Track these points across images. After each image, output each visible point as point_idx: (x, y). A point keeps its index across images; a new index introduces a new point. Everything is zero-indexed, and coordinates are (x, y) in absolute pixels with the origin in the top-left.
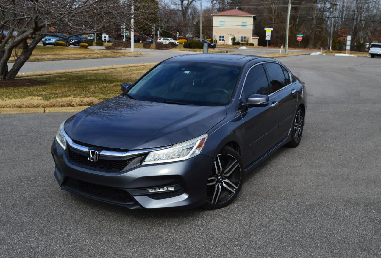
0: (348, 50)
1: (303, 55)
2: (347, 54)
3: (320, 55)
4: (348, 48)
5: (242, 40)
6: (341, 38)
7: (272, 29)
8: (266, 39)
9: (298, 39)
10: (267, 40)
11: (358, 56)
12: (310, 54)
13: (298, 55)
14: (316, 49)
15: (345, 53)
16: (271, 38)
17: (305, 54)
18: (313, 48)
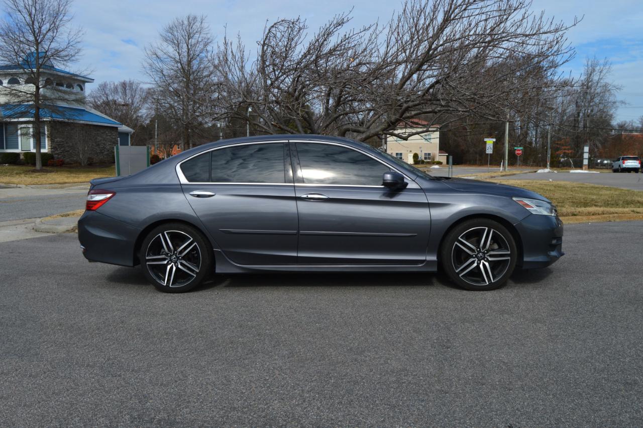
0: (585, 165)
1: (530, 172)
2: (585, 170)
3: (549, 172)
4: (586, 162)
5: (425, 158)
6: (560, 151)
7: (494, 140)
8: (487, 152)
9: (517, 152)
10: (488, 154)
11: (601, 172)
12: (536, 172)
13: (526, 173)
14: (527, 166)
15: (582, 170)
16: (493, 151)
17: (532, 172)
18: (523, 165)
